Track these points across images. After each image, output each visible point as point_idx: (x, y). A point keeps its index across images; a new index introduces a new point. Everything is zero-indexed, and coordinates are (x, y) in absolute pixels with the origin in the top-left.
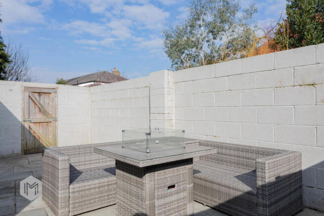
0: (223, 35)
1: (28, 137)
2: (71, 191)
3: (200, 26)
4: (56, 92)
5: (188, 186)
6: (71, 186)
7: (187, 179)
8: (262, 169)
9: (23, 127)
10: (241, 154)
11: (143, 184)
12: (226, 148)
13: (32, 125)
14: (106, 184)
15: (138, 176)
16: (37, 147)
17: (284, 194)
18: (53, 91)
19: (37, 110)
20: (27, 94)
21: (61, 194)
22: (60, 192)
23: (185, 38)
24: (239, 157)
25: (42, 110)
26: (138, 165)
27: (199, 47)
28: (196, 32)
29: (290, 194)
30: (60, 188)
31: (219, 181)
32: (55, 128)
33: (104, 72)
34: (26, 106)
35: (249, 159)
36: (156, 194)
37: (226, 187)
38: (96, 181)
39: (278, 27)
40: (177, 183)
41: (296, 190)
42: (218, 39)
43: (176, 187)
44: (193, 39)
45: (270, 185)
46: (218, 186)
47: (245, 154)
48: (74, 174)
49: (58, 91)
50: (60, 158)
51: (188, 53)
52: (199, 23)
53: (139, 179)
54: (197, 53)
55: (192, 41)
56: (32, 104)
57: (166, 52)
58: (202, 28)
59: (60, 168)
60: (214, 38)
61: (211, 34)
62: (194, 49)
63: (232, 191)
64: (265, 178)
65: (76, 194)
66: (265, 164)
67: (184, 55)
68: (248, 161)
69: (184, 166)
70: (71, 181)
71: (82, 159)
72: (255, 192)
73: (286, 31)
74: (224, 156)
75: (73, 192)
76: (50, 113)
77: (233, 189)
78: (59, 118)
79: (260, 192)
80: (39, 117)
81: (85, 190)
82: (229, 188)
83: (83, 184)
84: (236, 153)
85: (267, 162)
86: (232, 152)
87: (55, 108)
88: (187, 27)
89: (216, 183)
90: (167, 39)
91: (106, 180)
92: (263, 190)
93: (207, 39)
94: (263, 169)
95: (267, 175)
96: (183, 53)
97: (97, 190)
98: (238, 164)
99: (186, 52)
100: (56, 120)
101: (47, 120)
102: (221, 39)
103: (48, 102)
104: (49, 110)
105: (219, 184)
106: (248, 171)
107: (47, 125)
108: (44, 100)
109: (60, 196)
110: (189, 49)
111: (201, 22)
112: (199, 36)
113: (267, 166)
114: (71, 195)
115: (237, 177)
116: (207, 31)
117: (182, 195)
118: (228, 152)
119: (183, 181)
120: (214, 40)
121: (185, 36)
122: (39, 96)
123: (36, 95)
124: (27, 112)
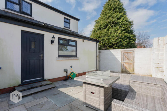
1: (123, 67)
9: (121, 64)
13: (124, 64)
16: (126, 71)
18: (133, 51)
19: (126, 58)
20: (122, 53)
25: (128, 59)
32: (133, 65)
34: (122, 57)
56: (124, 57)
80: (127, 61)
87: (133, 58)
100: (134, 62)
101: (130, 62)
103: (130, 55)
104: (131, 58)
107: (130, 64)
122: (127, 53)
123: (126, 53)
124: (123, 59)
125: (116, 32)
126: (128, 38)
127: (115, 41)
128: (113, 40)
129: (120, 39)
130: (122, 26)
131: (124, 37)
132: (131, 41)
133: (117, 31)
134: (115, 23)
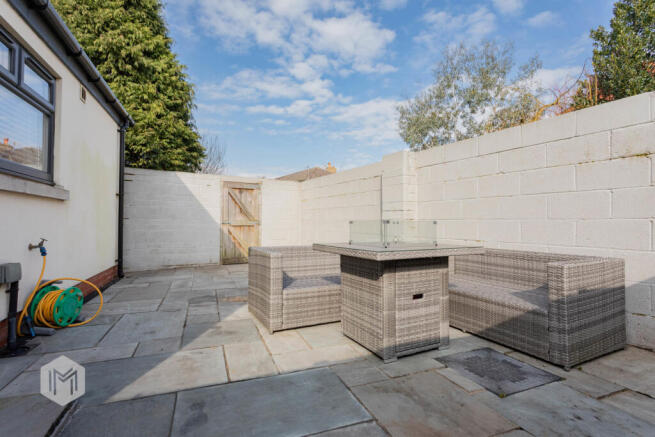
0: (486, 105)
1: (227, 243)
2: (284, 297)
3: (451, 96)
4: (259, 189)
5: (441, 298)
6: (285, 292)
7: (440, 287)
8: (557, 277)
9: (222, 232)
10: (520, 263)
11: (379, 289)
12: (496, 255)
13: (232, 229)
14: (327, 293)
15: (372, 279)
17: (593, 318)
19: (238, 210)
20: (226, 190)
21: (273, 300)
22: (271, 297)
23: (428, 115)
24: (517, 268)
25: (243, 211)
26: (374, 258)
27: (449, 125)
28: (445, 106)
29: (604, 320)
30: (272, 292)
31: (486, 296)
32: (258, 233)
33: (316, 169)
34: (226, 205)
35: (532, 270)
36: (397, 303)
37: (499, 304)
38: (316, 289)
39: (578, 87)
40: (425, 292)
41: (614, 316)
42: (479, 112)
43: (424, 297)
44: (441, 115)
45: (572, 301)
46: (484, 304)
47: (526, 264)
48: (287, 281)
49: (262, 187)
50: (272, 255)
51: (433, 135)
52: (449, 91)
53: (374, 283)
54: (447, 135)
55: (440, 118)
56: (232, 203)
57: (401, 134)
58: (455, 99)
59: (272, 267)
60: (473, 112)
61: (467, 106)
62: (442, 130)
63: (507, 310)
64: (562, 289)
65: (291, 302)
66: (562, 268)
67: (426, 139)
68: (531, 272)
69: (436, 270)
70: (284, 287)
71: (295, 263)
72: (546, 312)
73: (593, 91)
74: (499, 268)
75: (287, 299)
76: (253, 214)
77: (509, 307)
78: (263, 222)
79: (554, 310)
80: (240, 219)
81: (301, 298)
82: (503, 305)
83: (299, 290)
84: (512, 262)
85: (566, 266)
86: (507, 262)
87: (258, 208)
88: (431, 98)
89: (482, 300)
90: (402, 117)
91: (326, 288)
92: (558, 308)
93: (461, 114)
94: (560, 277)
95: (566, 286)
96: (425, 135)
97: (316, 300)
98: (515, 278)
99: (431, 134)
100: (259, 224)
101: (249, 223)
102: (483, 112)
103: (250, 200)
104: (251, 211)
105: (486, 301)
106: (531, 288)
107: (249, 230)
108: (246, 198)
109: (271, 302)
110: (435, 129)
111: (451, 91)
112: (449, 110)
113: (565, 272)
114: (285, 302)
115: (515, 294)
116: (462, 102)
117: (433, 309)
118: (499, 261)
119: (435, 290)
120: (473, 115)
121: (430, 111)
122: (241, 192)
123: (237, 192)
124: (226, 213)
125: (145, 105)
126: (185, 140)
127: (144, 141)
128: (138, 138)
129: (161, 138)
130: (166, 89)
131: (173, 134)
132: (195, 154)
133: (147, 102)
134: (136, 64)
